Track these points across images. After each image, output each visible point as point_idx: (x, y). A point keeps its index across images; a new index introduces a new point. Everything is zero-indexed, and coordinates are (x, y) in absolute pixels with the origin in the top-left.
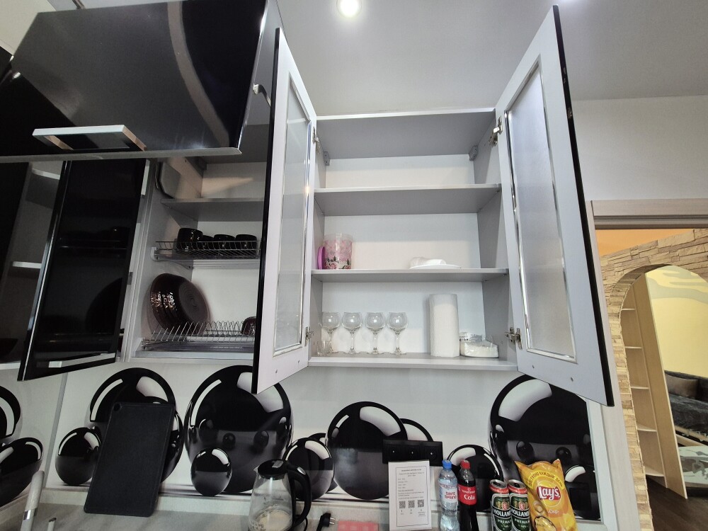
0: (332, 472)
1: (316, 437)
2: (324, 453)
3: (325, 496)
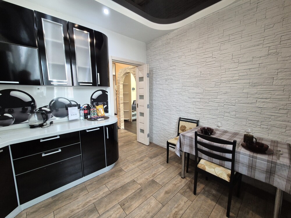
0: (51, 114)
1: (45, 107)
2: (48, 110)
3: (50, 119)
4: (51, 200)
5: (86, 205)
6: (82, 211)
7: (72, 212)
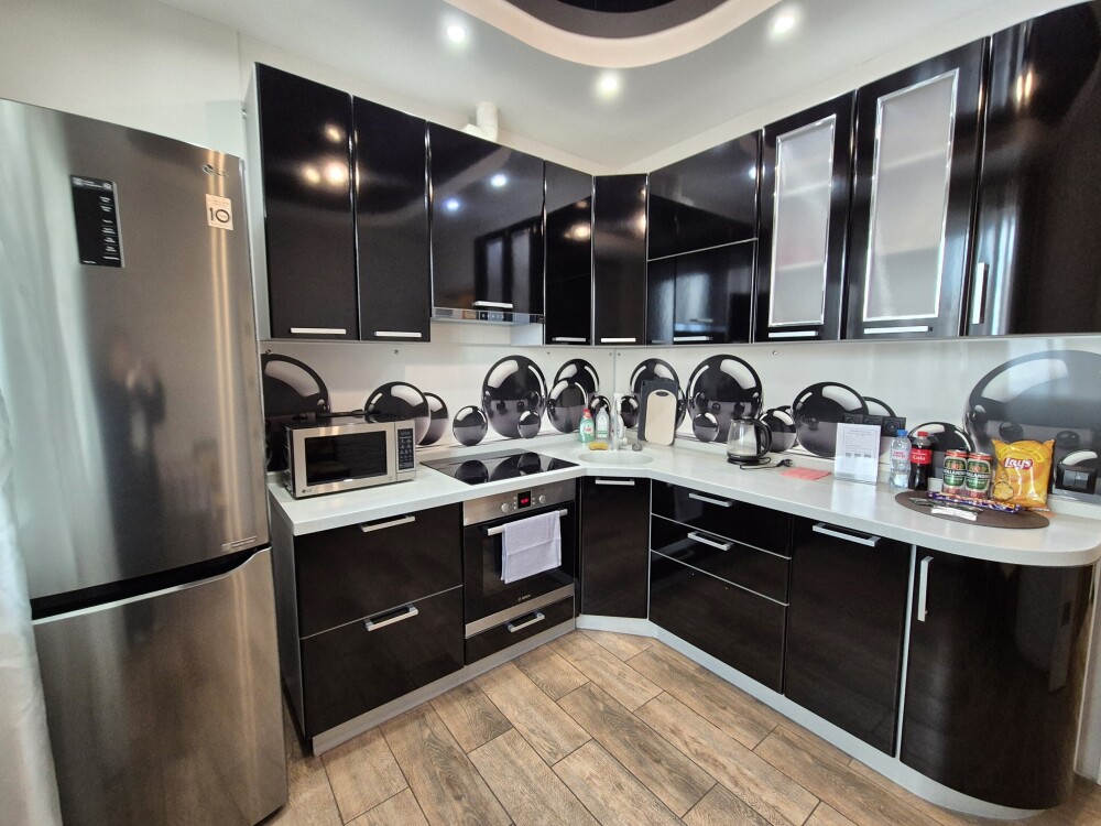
0: (795, 435)
1: (783, 409)
2: (789, 420)
3: (789, 450)
4: (691, 669)
5: (706, 761)
6: (681, 757)
7: (673, 732)
